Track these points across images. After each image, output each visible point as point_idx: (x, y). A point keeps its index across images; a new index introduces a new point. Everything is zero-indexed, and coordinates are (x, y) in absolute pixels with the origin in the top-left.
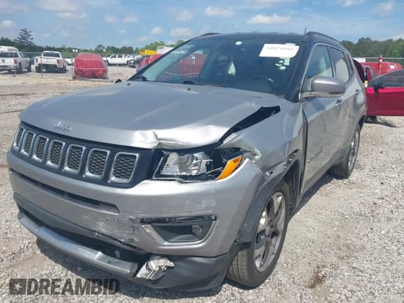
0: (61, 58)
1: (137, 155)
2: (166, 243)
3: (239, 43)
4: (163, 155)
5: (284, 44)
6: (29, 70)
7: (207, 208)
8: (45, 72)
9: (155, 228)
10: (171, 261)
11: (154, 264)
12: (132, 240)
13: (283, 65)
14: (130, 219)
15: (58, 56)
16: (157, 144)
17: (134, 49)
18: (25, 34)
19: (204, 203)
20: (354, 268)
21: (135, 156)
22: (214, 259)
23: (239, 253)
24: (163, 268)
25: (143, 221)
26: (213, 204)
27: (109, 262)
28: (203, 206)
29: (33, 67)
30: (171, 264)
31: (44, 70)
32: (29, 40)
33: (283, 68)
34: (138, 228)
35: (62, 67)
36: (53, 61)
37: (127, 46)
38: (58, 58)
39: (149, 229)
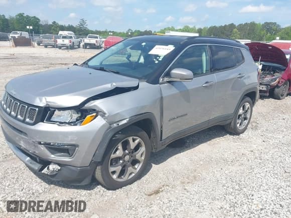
0: (98, 39)
1: (37, 109)
2: (53, 156)
3: (144, 44)
4: (50, 110)
5: (167, 45)
6: (79, 47)
7: (71, 140)
8: (88, 48)
9: (46, 147)
10: (59, 166)
11: (52, 167)
12: (35, 152)
13: (158, 60)
14: (33, 141)
15: (97, 38)
16: (45, 105)
17: (153, 32)
18: (83, 22)
19: (70, 138)
20: (185, 189)
21: (36, 110)
22: (79, 168)
23: (97, 168)
24: (55, 169)
25: (40, 143)
26: (76, 139)
27: (31, 163)
28: (70, 139)
29: (82, 45)
30: (59, 168)
31: (88, 47)
32: (85, 26)
33: (157, 62)
34: (37, 146)
35: (99, 45)
36: (93, 41)
37: (148, 30)
38: (96, 39)
39: (42, 148)
